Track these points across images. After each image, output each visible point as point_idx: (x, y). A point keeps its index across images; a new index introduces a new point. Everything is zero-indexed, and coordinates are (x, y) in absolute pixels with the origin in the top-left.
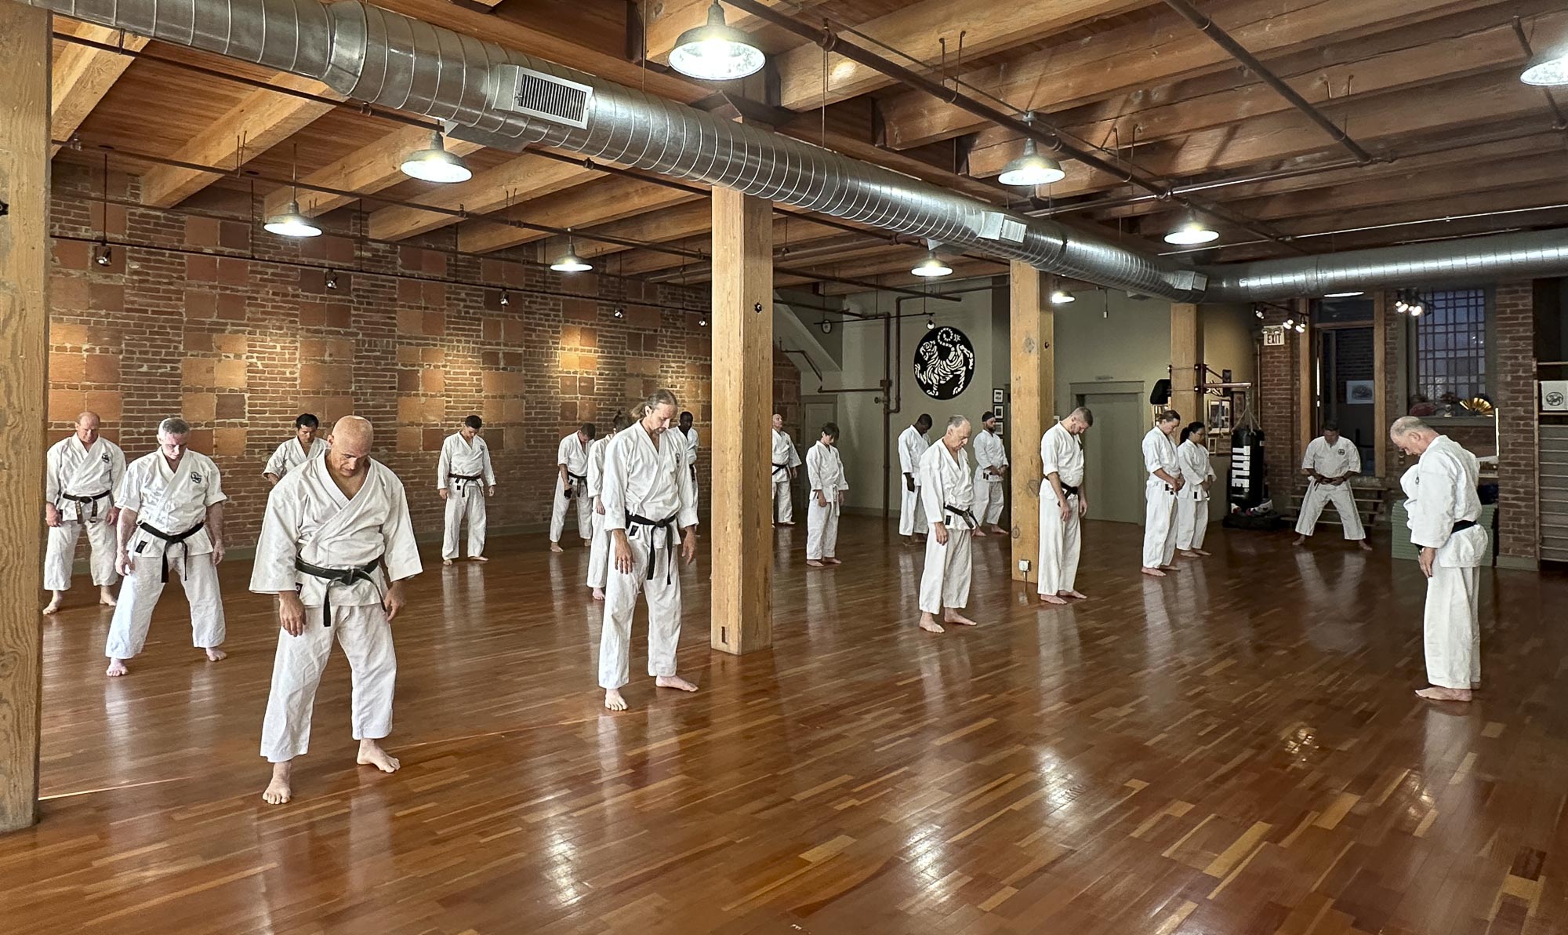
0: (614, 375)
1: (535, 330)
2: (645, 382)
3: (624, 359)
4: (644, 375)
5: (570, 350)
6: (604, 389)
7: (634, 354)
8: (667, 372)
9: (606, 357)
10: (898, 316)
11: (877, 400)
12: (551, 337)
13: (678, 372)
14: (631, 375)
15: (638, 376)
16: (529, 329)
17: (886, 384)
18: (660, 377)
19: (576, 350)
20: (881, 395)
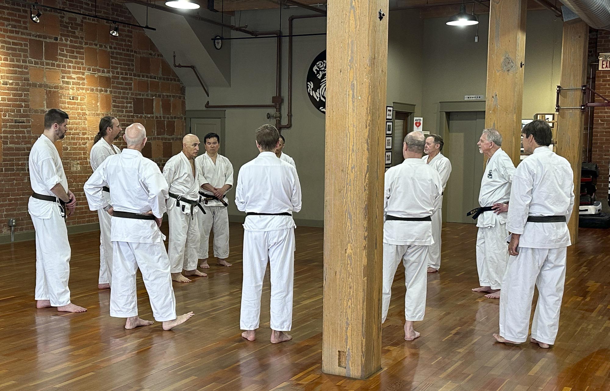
2: (49, 93)
3: (26, 67)
7: (36, 63)
8: (68, 83)
10: (291, 36)
11: (269, 116)
13: (78, 84)
17: (278, 101)
18: (62, 88)
20: (272, 111)
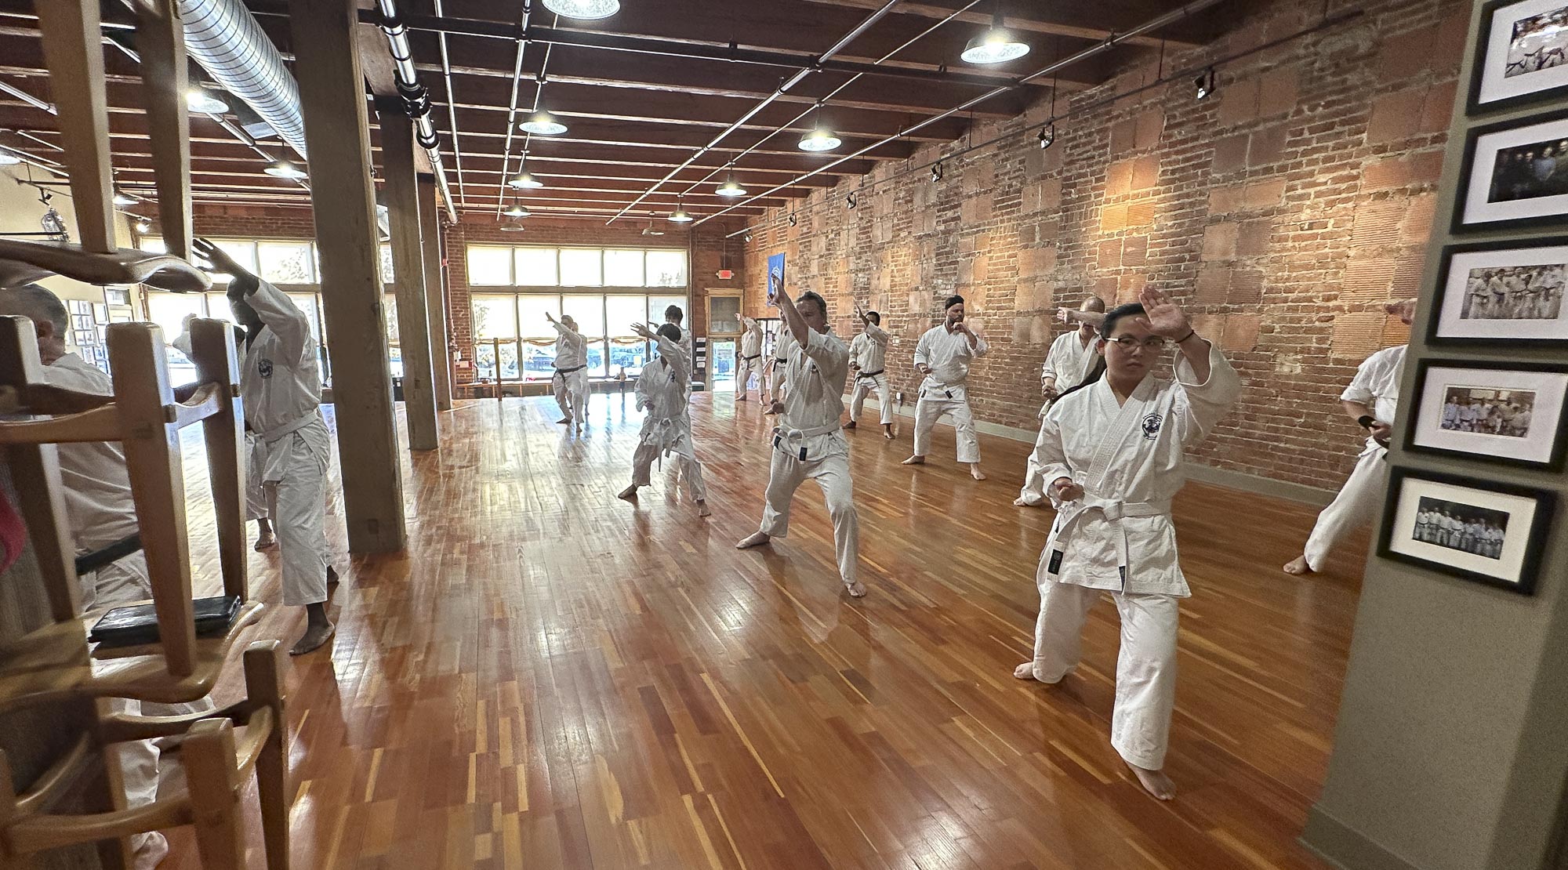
0: (1180, 225)
1: (1074, 186)
2: (1246, 227)
3: (1204, 193)
4: (1242, 216)
5: (1117, 200)
6: (1163, 253)
7: (1227, 179)
8: (1302, 197)
9: (1173, 198)
12: (1094, 189)
14: (1215, 221)
15: (1227, 219)
16: (1068, 184)
19: (1126, 197)
